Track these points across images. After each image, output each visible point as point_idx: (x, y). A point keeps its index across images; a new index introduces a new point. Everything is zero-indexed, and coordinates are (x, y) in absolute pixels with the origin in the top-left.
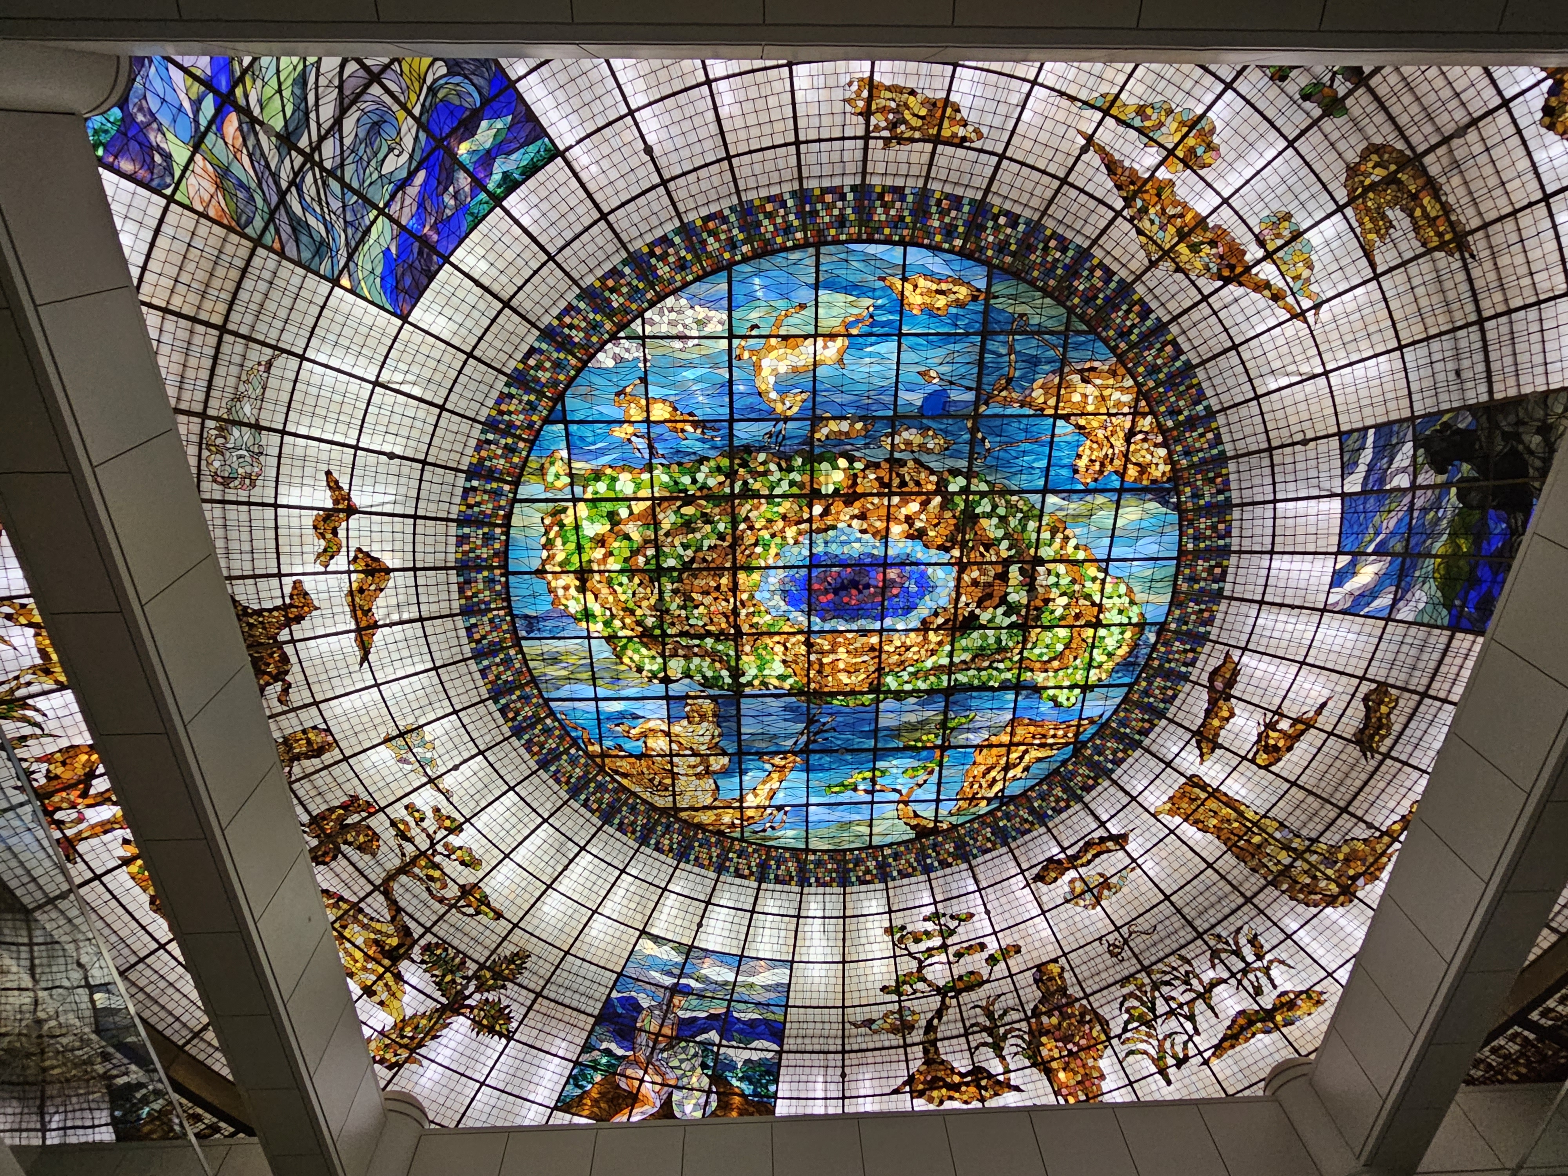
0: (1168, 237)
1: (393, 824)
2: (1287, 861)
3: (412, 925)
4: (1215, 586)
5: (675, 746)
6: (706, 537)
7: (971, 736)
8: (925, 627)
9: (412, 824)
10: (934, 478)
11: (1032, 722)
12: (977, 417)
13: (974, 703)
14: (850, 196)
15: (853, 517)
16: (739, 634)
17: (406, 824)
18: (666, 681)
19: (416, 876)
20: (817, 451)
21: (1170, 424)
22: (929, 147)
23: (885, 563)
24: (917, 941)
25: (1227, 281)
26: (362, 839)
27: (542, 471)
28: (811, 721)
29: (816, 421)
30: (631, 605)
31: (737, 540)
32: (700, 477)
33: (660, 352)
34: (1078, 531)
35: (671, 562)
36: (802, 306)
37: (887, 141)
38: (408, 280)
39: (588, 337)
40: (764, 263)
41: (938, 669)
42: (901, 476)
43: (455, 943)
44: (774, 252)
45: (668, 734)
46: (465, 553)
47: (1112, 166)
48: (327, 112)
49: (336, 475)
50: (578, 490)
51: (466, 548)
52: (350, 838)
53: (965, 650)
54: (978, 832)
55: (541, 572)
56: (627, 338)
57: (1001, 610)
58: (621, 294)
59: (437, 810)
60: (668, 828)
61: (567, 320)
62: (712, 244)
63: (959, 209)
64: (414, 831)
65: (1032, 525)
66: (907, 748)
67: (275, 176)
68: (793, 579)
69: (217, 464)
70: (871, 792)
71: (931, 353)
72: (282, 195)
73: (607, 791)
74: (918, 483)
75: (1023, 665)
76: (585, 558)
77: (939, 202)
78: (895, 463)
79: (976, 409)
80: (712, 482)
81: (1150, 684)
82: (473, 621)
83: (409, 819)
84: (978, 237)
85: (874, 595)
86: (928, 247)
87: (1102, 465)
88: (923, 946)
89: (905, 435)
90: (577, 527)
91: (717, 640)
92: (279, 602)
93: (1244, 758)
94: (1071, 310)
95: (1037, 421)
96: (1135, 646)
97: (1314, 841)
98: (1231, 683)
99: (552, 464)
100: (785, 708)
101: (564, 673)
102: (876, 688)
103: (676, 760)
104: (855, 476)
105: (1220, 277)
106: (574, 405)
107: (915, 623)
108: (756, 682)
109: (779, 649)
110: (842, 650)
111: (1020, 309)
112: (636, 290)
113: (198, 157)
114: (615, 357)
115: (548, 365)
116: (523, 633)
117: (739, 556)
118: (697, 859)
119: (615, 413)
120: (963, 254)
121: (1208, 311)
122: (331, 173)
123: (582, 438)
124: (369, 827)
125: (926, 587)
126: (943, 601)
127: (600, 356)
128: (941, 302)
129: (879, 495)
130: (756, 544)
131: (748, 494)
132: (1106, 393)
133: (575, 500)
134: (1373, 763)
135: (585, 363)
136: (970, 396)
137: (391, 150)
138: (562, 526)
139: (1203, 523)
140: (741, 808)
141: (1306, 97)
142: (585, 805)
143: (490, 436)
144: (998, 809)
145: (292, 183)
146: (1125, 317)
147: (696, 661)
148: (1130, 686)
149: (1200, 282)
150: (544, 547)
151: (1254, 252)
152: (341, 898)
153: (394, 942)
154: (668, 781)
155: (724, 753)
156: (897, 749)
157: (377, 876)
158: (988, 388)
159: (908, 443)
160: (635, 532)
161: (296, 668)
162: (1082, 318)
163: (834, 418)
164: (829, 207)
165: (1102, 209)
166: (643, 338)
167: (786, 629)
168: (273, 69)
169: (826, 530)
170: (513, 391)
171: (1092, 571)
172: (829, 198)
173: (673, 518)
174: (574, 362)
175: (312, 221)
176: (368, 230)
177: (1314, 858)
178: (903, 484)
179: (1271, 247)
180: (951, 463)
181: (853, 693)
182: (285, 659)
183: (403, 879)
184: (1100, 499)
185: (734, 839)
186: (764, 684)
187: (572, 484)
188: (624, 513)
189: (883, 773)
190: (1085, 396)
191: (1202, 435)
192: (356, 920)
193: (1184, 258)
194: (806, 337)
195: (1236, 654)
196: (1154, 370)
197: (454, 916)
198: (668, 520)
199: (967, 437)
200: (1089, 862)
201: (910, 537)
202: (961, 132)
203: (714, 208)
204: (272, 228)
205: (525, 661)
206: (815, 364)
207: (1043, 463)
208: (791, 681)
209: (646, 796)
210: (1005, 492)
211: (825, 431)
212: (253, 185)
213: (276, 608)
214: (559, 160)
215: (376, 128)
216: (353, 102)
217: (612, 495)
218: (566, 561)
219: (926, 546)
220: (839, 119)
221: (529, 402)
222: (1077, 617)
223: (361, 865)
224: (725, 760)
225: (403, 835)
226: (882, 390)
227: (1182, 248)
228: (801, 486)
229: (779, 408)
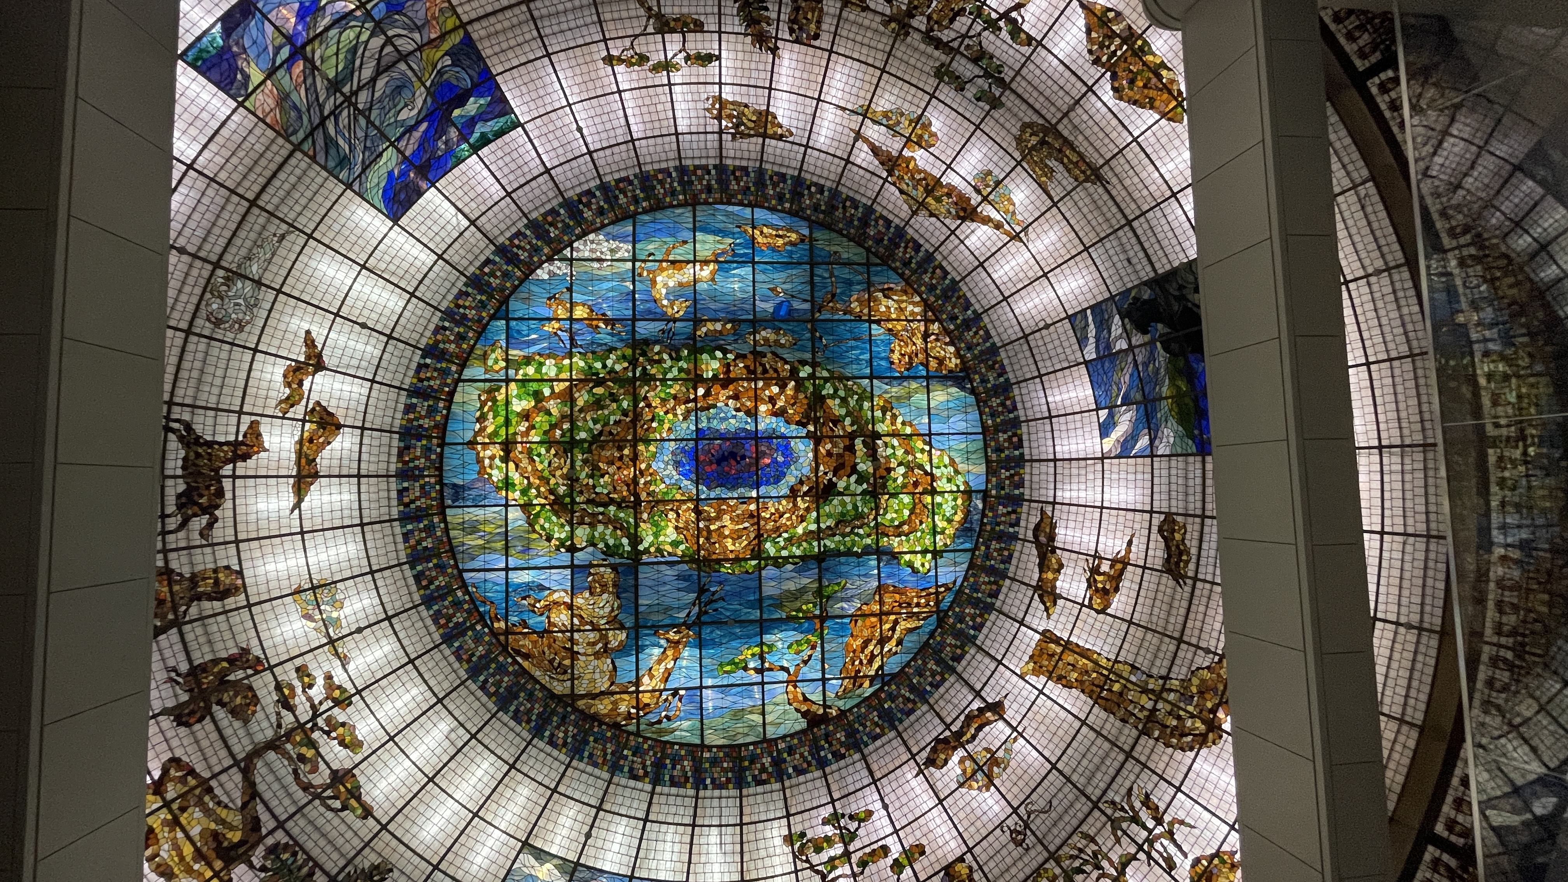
0: (919, 194)
1: (279, 687)
2: (1149, 705)
3: (264, 816)
4: (1017, 453)
5: (576, 621)
6: (613, 413)
7: (845, 605)
8: (794, 493)
9: (299, 690)
10: (787, 367)
11: (896, 590)
12: (813, 321)
13: (844, 569)
14: (713, 172)
15: (729, 398)
16: (638, 502)
17: (292, 688)
18: (572, 549)
19: (286, 755)
20: (699, 345)
21: (952, 327)
22: (760, 140)
23: (756, 437)
24: (818, 850)
25: (964, 219)
26: (238, 700)
27: (485, 357)
28: (702, 591)
29: (697, 322)
30: (546, 474)
31: (637, 416)
32: (609, 363)
33: (582, 269)
34: (902, 411)
35: (583, 435)
36: (685, 242)
37: (734, 136)
38: (402, 196)
39: (531, 257)
40: (658, 215)
41: (808, 534)
42: (764, 366)
43: (309, 845)
44: (664, 208)
45: (570, 607)
46: (410, 421)
47: (875, 151)
48: (367, 73)
49: (314, 335)
50: (511, 372)
51: (412, 416)
52: (226, 698)
53: (829, 516)
54: (865, 717)
55: (472, 443)
56: (560, 260)
57: (854, 478)
58: (556, 228)
59: (329, 677)
60: (564, 718)
61: (516, 242)
62: (622, 200)
63: (785, 182)
64: (300, 700)
65: (866, 405)
66: (790, 619)
67: (321, 107)
68: (683, 451)
69: (215, 306)
70: (760, 671)
71: (776, 276)
72: (323, 120)
73: (508, 674)
74: (776, 371)
75: (880, 531)
76: (511, 430)
77: (771, 178)
78: (757, 355)
79: (813, 315)
80: (618, 367)
81: (988, 548)
82: (406, 485)
83: (297, 684)
84: (800, 202)
85: (750, 465)
86: (768, 209)
87: (910, 358)
88: (824, 856)
89: (763, 333)
90: (507, 403)
91: (619, 506)
92: (232, 438)
93: (1082, 605)
94: (868, 250)
95: (858, 324)
96: (967, 513)
97: (1166, 678)
98: (1052, 537)
99: (493, 351)
100: (679, 577)
101: (481, 542)
102: (758, 553)
103: (576, 636)
104: (728, 365)
105: (959, 218)
106: (516, 307)
107: (785, 491)
108: (652, 550)
109: (672, 515)
110: (726, 517)
111: (834, 248)
112: (568, 226)
113: (269, 82)
114: (549, 272)
115: (498, 274)
116: (449, 502)
117: (639, 430)
118: (591, 756)
119: (545, 312)
120: (791, 213)
121: (957, 242)
122: (361, 112)
123: (519, 332)
124: (250, 688)
125: (790, 456)
126: (806, 471)
127: (539, 271)
128: (780, 242)
129: (748, 380)
130: (652, 420)
131: (647, 378)
132: (903, 305)
133: (508, 381)
134: (1188, 589)
135: (527, 276)
136: (807, 306)
137: (406, 105)
138: (495, 401)
139: (995, 402)
140: (638, 692)
141: (978, 99)
142: (483, 688)
143: (447, 324)
144: (881, 689)
145: (332, 113)
146: (905, 252)
147: (600, 528)
148: (973, 551)
149: (947, 221)
150: (478, 420)
151: (975, 199)
152: (192, 772)
153: (235, 837)
154: (567, 662)
155: (622, 627)
156: (780, 620)
157: (241, 748)
158: (819, 301)
159: (766, 340)
160: (554, 407)
161: (228, 504)
162: (876, 254)
163: (710, 320)
164: (700, 179)
165: (875, 179)
166: (571, 260)
167: (678, 497)
168: (335, 40)
169: (708, 409)
170: (470, 290)
171: (920, 444)
172: (699, 172)
173: (586, 397)
174: (519, 274)
175: (341, 142)
176: (380, 155)
177: (1172, 697)
178: (765, 371)
179: (985, 193)
180: (799, 355)
181: (737, 560)
182: (220, 493)
183: (271, 755)
184: (914, 385)
185: (630, 733)
186: (659, 551)
187: (507, 368)
188: (547, 392)
189: (770, 647)
190: (888, 308)
191: (976, 333)
192: (200, 803)
193: (932, 208)
194: (688, 262)
195: (1048, 509)
196: (932, 288)
197: (316, 810)
198: (582, 398)
199: (808, 335)
200: (974, 737)
201: (775, 414)
202: (780, 131)
203: (623, 174)
204: (310, 140)
205: (447, 530)
206: (695, 281)
207: (867, 356)
208: (682, 547)
209: (545, 680)
210: (843, 378)
211: (704, 329)
212: (304, 109)
213: (227, 443)
214: (520, 129)
215: (398, 90)
216: (386, 70)
217: (538, 377)
218: (495, 433)
219: (788, 422)
220: (702, 121)
221: (481, 301)
222: (916, 484)
223: (228, 732)
224: (622, 636)
225: (286, 703)
226: (743, 300)
227: (930, 200)
228: (688, 372)
229: (670, 311)
